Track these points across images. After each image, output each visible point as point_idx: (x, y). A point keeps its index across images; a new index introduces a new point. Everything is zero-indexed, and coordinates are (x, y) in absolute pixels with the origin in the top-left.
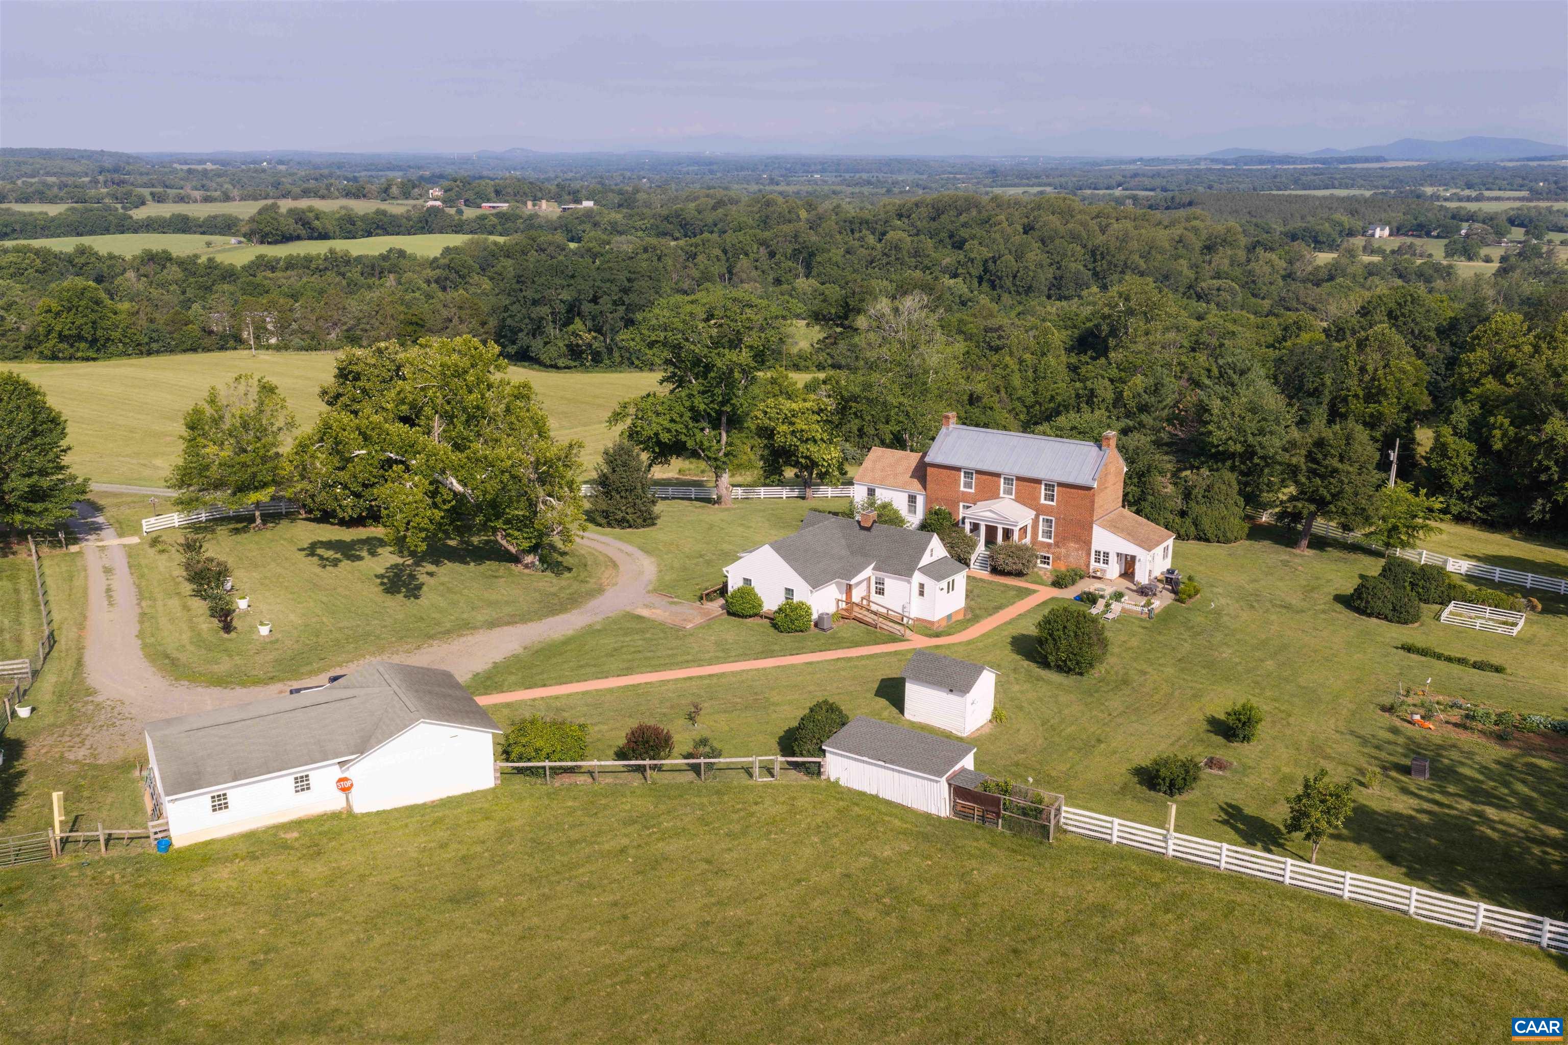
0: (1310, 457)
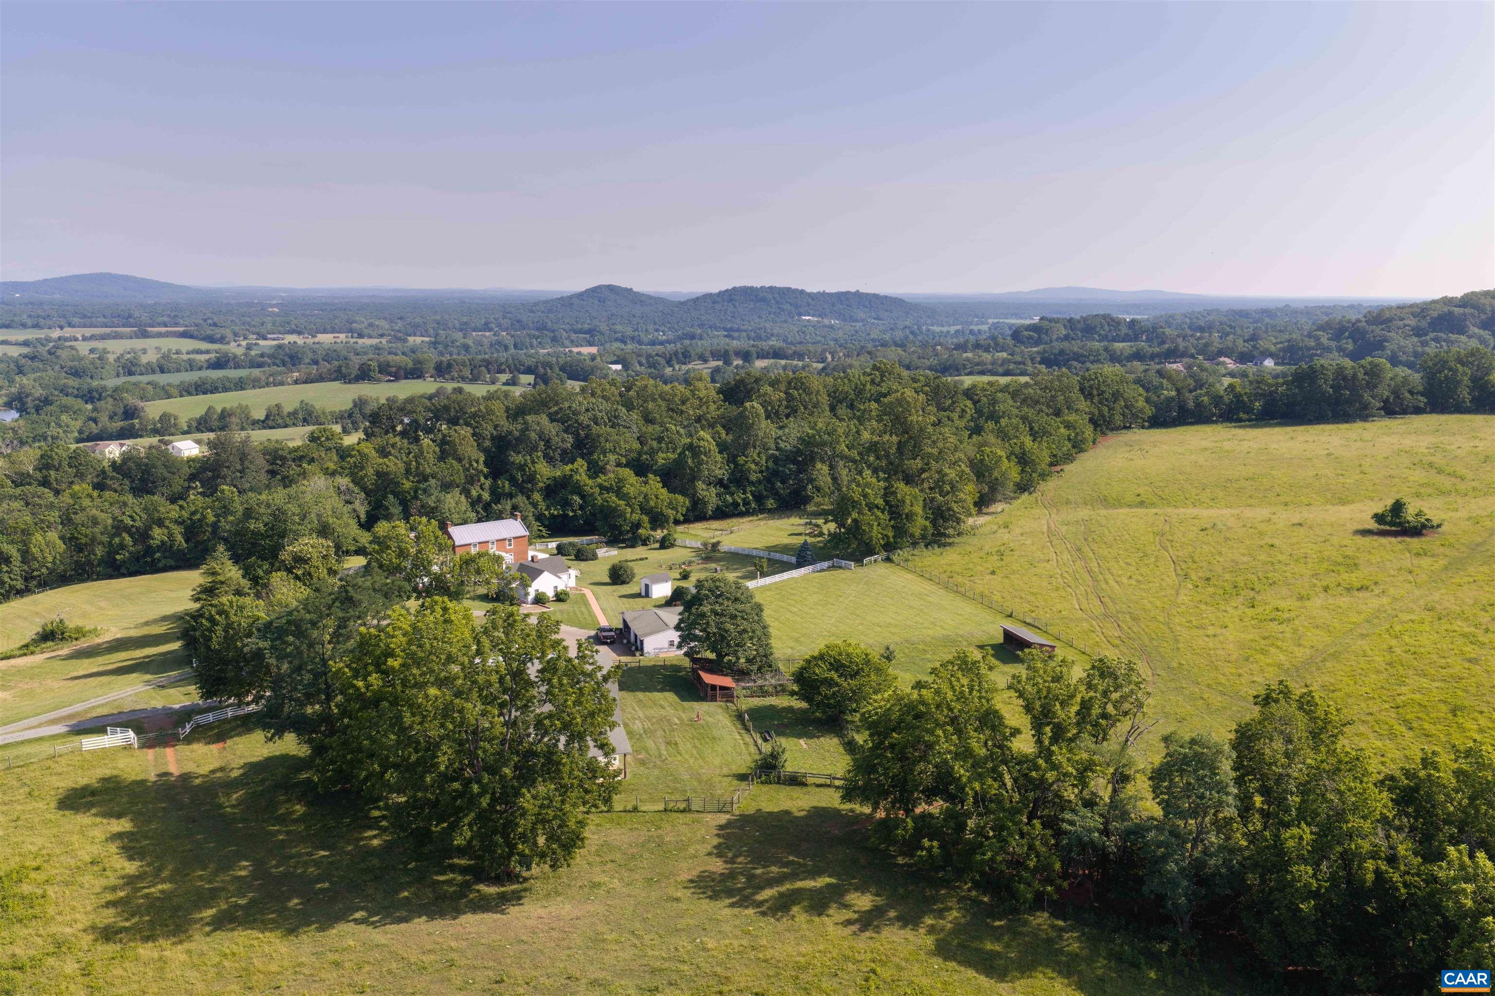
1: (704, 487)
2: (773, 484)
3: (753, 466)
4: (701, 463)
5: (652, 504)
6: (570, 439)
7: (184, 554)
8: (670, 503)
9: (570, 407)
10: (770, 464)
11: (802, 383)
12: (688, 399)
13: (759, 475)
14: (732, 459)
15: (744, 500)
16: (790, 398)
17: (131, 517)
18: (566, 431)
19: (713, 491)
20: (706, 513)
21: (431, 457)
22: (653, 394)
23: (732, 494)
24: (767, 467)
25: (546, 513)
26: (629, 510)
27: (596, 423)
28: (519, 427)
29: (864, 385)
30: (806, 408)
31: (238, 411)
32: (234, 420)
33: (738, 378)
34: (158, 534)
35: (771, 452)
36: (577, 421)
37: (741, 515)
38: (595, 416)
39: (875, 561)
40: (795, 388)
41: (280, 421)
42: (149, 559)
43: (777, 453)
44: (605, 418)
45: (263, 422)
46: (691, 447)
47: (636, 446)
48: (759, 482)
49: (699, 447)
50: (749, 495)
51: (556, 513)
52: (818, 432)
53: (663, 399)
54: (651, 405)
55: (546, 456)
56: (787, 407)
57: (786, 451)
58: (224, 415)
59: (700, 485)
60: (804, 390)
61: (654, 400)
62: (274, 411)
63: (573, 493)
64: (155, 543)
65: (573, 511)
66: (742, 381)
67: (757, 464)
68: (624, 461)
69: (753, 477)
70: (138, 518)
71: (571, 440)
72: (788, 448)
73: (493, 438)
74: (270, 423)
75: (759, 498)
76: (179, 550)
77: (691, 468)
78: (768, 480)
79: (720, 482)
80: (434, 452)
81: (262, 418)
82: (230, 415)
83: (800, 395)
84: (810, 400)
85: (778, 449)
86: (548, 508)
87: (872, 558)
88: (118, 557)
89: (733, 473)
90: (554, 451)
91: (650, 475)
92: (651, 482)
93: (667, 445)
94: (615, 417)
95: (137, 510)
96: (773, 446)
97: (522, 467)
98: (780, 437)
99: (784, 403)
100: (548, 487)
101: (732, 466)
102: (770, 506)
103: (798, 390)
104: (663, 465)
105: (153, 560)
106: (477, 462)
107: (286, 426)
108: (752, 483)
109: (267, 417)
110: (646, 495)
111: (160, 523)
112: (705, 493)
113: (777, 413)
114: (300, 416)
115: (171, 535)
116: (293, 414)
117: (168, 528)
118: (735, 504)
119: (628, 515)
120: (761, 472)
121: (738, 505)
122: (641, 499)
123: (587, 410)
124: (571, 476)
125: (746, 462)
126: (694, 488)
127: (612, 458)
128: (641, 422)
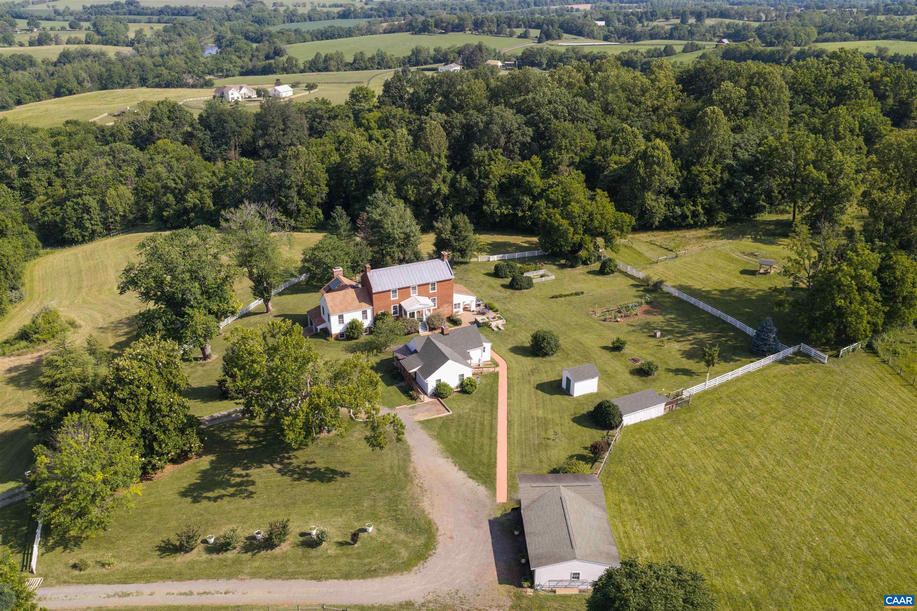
0: (452, 233)
1: (654, 197)
2: (725, 196)
3: (707, 178)
4: (653, 173)
5: (596, 223)
6: (530, 131)
7: (211, 215)
8: (616, 222)
9: (534, 99)
10: (726, 176)
11: (765, 80)
12: (647, 90)
13: (712, 186)
14: (686, 166)
15: (693, 212)
16: (750, 95)
17: (174, 180)
18: (528, 123)
19: (663, 200)
20: (652, 224)
21: (403, 146)
22: (614, 85)
23: (681, 205)
24: (722, 178)
25: (498, 211)
26: (572, 230)
27: (556, 117)
28: (485, 119)
29: (825, 78)
30: (765, 105)
31: (336, 56)
32: (333, 63)
33: (698, 66)
34: (192, 198)
35: (728, 161)
36: (538, 113)
37: (689, 227)
38: (556, 109)
39: (854, 350)
40: (757, 84)
41: (363, 64)
42: (185, 218)
43: (734, 163)
44: (566, 110)
45: (352, 64)
46: (644, 156)
47: (592, 143)
48: (712, 193)
49: (653, 156)
50: (699, 208)
51: (506, 212)
52: (784, 145)
53: (624, 90)
54: (611, 97)
55: (506, 149)
56: (746, 105)
57: (743, 160)
58: (327, 59)
59: (650, 196)
60: (766, 87)
61: (614, 91)
62: (359, 57)
63: (524, 193)
64: (189, 205)
65: (523, 211)
66: (702, 70)
67: (710, 176)
68: (577, 159)
69: (706, 189)
70: (179, 181)
71: (531, 133)
72: (746, 156)
73: (463, 126)
74: (356, 65)
75: (709, 212)
76: (208, 212)
77: (642, 178)
78: (721, 192)
79: (671, 192)
80: (407, 140)
81: (352, 62)
82: (331, 59)
83: (761, 92)
84: (772, 97)
85: (735, 157)
86: (500, 205)
87: (851, 347)
88: (165, 214)
89: (684, 182)
90: (514, 144)
91: (598, 191)
92: (598, 198)
93: (621, 146)
94: (575, 110)
95: (180, 174)
96: (729, 154)
97: (480, 163)
98: (738, 145)
99: (745, 100)
100: (501, 185)
101: (685, 173)
102: (719, 219)
103: (759, 87)
104: (615, 170)
105: (189, 219)
106: (439, 156)
107: (366, 68)
108: (705, 196)
109: (355, 61)
110: (591, 214)
111: (195, 187)
112: (654, 203)
113: (735, 111)
114: (376, 61)
115: (201, 199)
116: (372, 59)
117: (200, 192)
118: (684, 217)
119: (570, 235)
120: (715, 183)
121: (687, 217)
122: (585, 218)
123: (550, 102)
124: (524, 177)
125: (700, 172)
126: (643, 198)
127: (566, 157)
128: (600, 114)
